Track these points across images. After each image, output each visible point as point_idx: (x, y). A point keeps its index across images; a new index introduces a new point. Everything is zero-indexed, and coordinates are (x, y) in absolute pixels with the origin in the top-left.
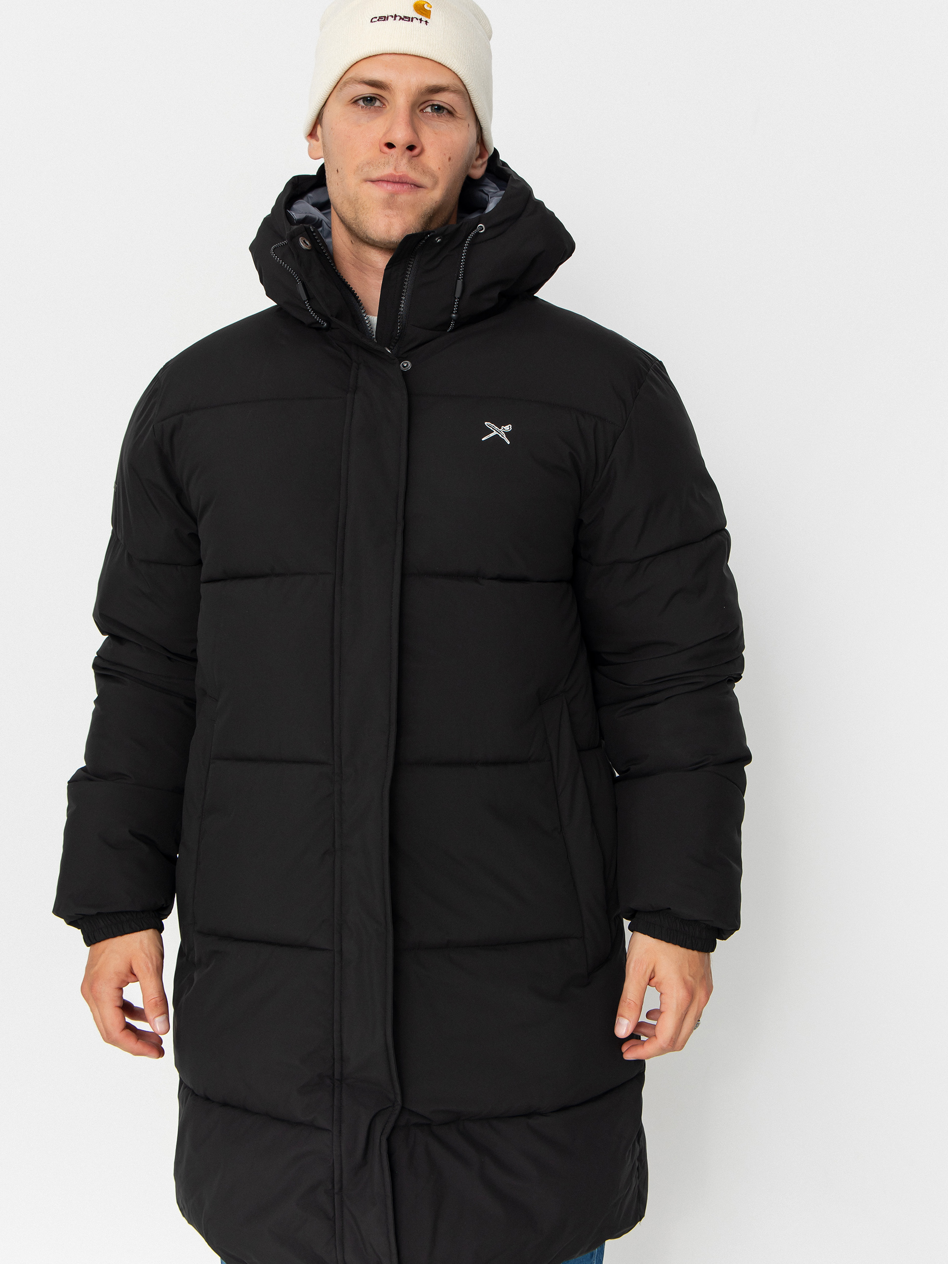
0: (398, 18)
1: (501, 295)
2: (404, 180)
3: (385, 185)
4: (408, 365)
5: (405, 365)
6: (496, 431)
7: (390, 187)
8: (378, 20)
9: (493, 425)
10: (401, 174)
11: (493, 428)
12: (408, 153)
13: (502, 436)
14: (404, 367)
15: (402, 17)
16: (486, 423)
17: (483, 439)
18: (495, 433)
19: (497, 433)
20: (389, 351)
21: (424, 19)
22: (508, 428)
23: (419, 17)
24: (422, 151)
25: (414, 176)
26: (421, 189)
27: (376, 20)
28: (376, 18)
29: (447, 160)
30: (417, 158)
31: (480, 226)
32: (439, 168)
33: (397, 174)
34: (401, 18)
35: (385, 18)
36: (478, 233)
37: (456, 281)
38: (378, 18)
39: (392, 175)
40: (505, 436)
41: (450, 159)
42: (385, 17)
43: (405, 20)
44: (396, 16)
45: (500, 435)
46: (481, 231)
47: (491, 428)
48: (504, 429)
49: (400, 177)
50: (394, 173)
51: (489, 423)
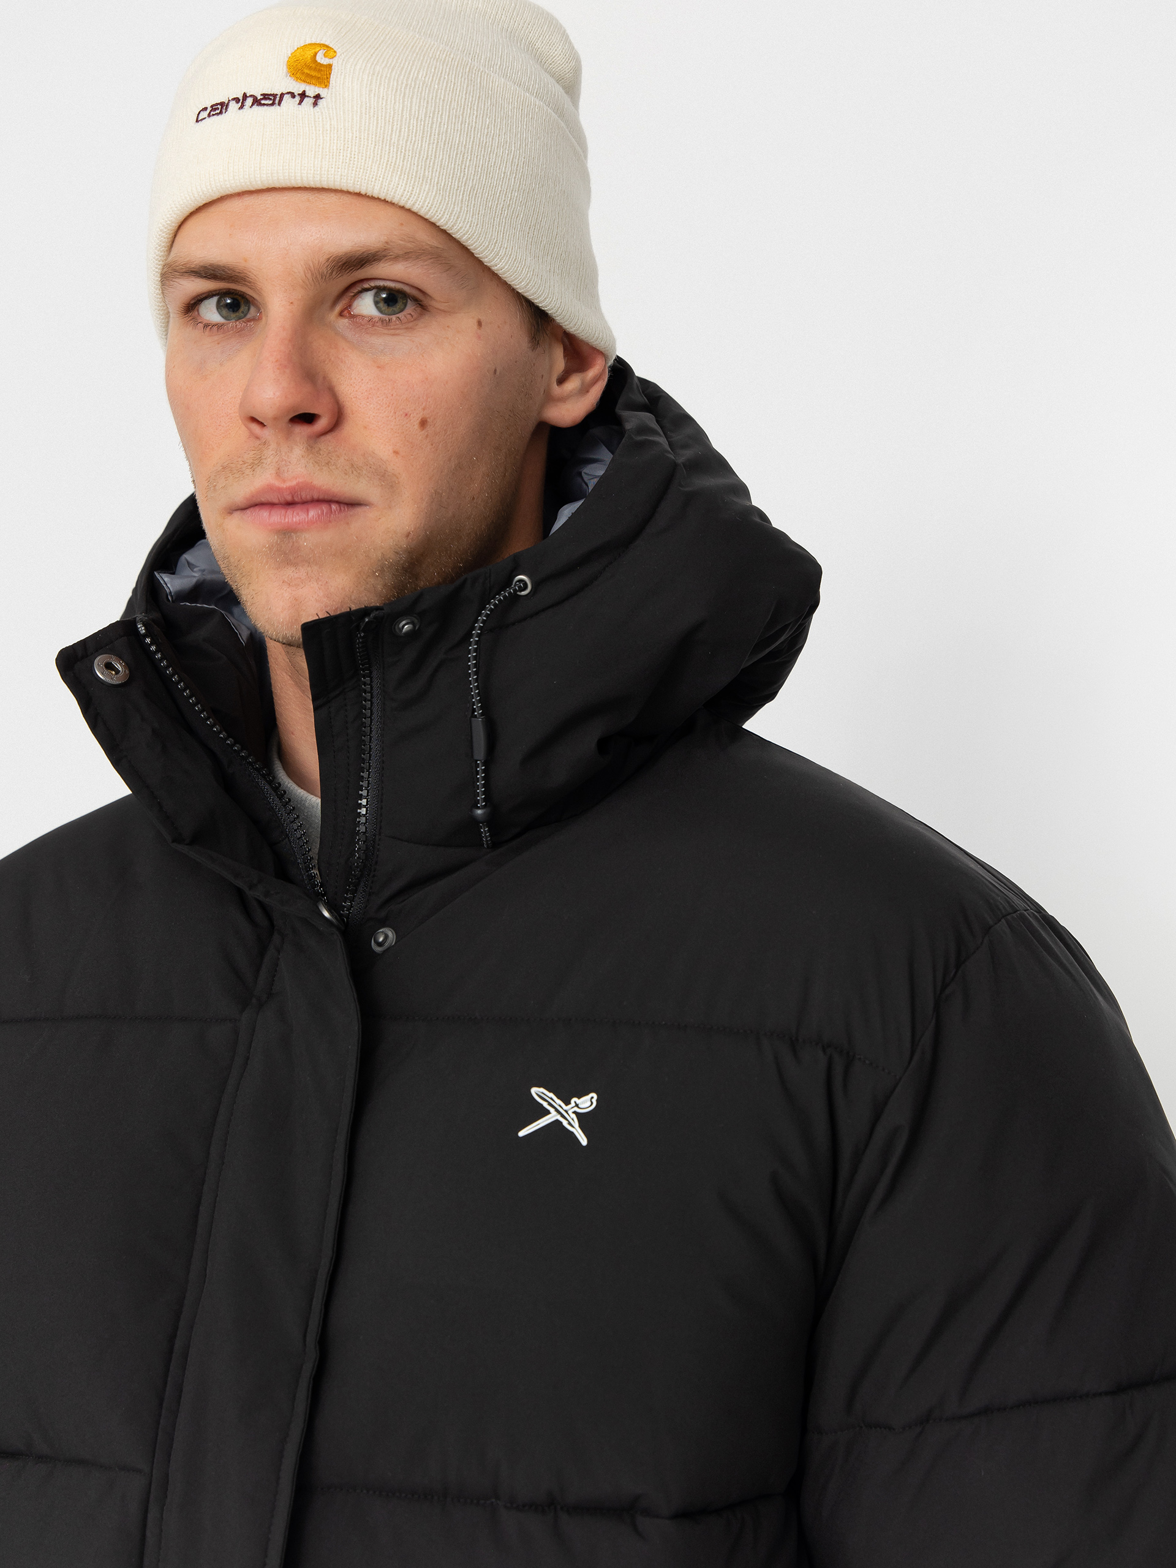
0: (249, 101)
1: (603, 745)
2: (305, 495)
3: (264, 514)
4: (386, 937)
5: (381, 939)
6: (557, 1110)
7: (278, 518)
8: (209, 115)
9: (551, 1095)
10: (294, 483)
11: (550, 1104)
12: (302, 431)
13: (570, 1124)
14: (380, 944)
15: (259, 97)
16: (534, 1091)
17: (522, 1134)
18: (553, 1117)
19: (559, 1118)
20: (326, 914)
21: (311, 91)
22: (587, 1103)
23: (298, 88)
24: (338, 419)
25: (327, 480)
26: (359, 510)
27: (204, 114)
28: (205, 109)
29: (417, 426)
30: (333, 434)
31: (521, 581)
32: (396, 453)
33: (284, 486)
34: (257, 102)
35: (220, 108)
36: (515, 597)
37: (471, 721)
38: (209, 109)
39: (270, 488)
40: (576, 1124)
41: (423, 423)
42: (222, 104)
43: (264, 105)
44: (245, 96)
45: (565, 1123)
46: (523, 593)
47: (545, 1104)
48: (577, 1105)
49: (293, 491)
50: (277, 484)
51: (542, 1090)
